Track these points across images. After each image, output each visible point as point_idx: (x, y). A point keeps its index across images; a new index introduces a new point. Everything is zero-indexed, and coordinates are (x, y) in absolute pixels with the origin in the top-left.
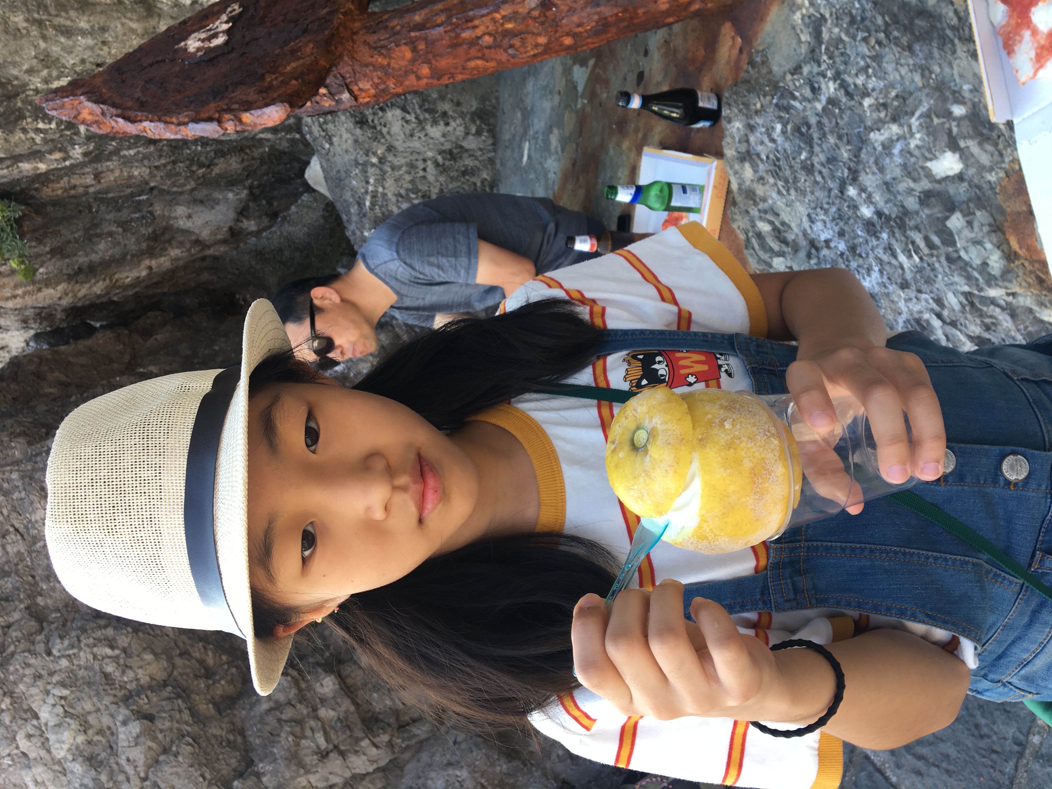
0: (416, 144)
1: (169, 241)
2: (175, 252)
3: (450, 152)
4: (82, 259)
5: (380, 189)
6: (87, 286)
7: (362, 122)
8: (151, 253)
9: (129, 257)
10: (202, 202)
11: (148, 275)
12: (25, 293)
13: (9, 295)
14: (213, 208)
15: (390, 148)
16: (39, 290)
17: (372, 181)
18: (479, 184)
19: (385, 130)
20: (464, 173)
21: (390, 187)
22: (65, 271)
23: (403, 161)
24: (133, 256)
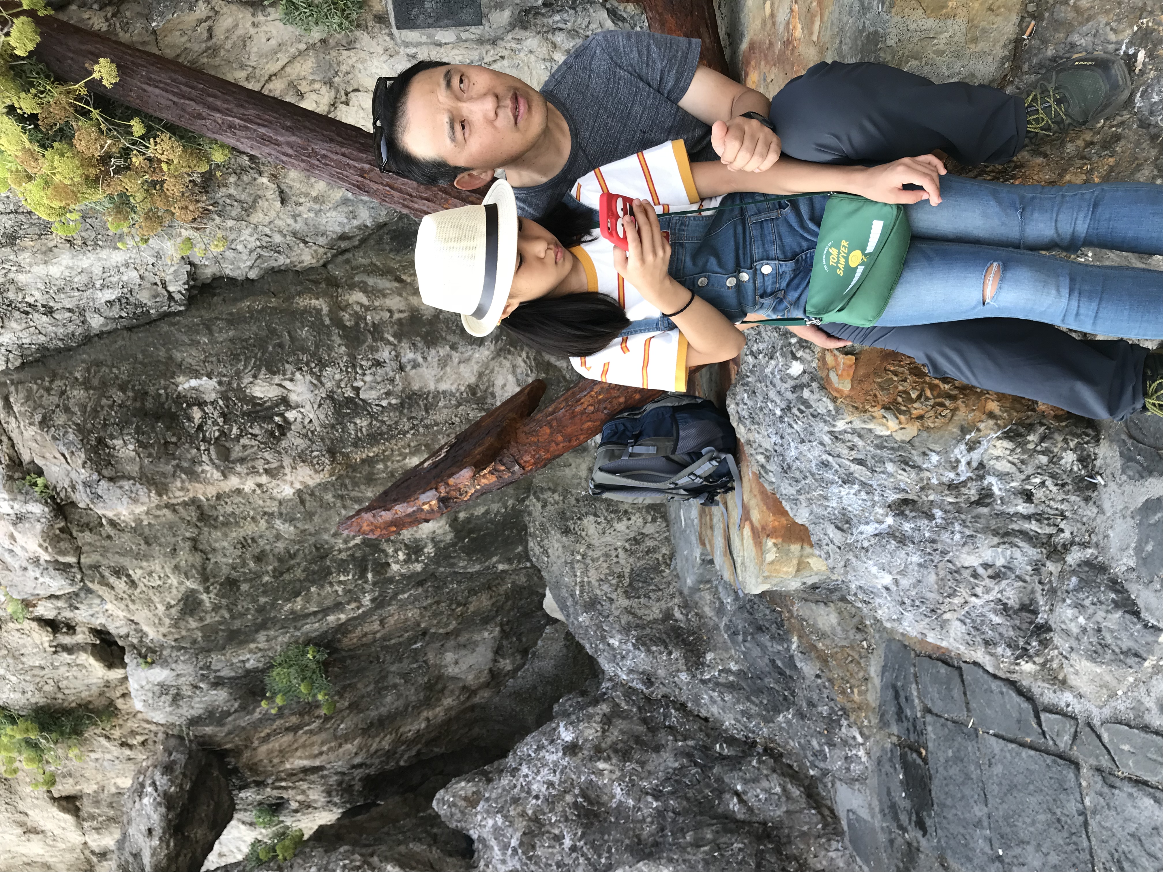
0: (608, 539)
1: (442, 691)
2: (448, 701)
3: (635, 539)
4: (373, 714)
5: (586, 579)
6: (377, 739)
7: (566, 532)
8: (428, 703)
9: (410, 709)
10: (465, 646)
11: (427, 727)
12: (330, 749)
13: (317, 752)
14: (474, 651)
15: (589, 546)
16: (340, 746)
17: (578, 574)
18: (661, 559)
19: (584, 534)
20: (647, 553)
21: (593, 576)
22: (360, 726)
23: (600, 553)
24: (414, 707)
